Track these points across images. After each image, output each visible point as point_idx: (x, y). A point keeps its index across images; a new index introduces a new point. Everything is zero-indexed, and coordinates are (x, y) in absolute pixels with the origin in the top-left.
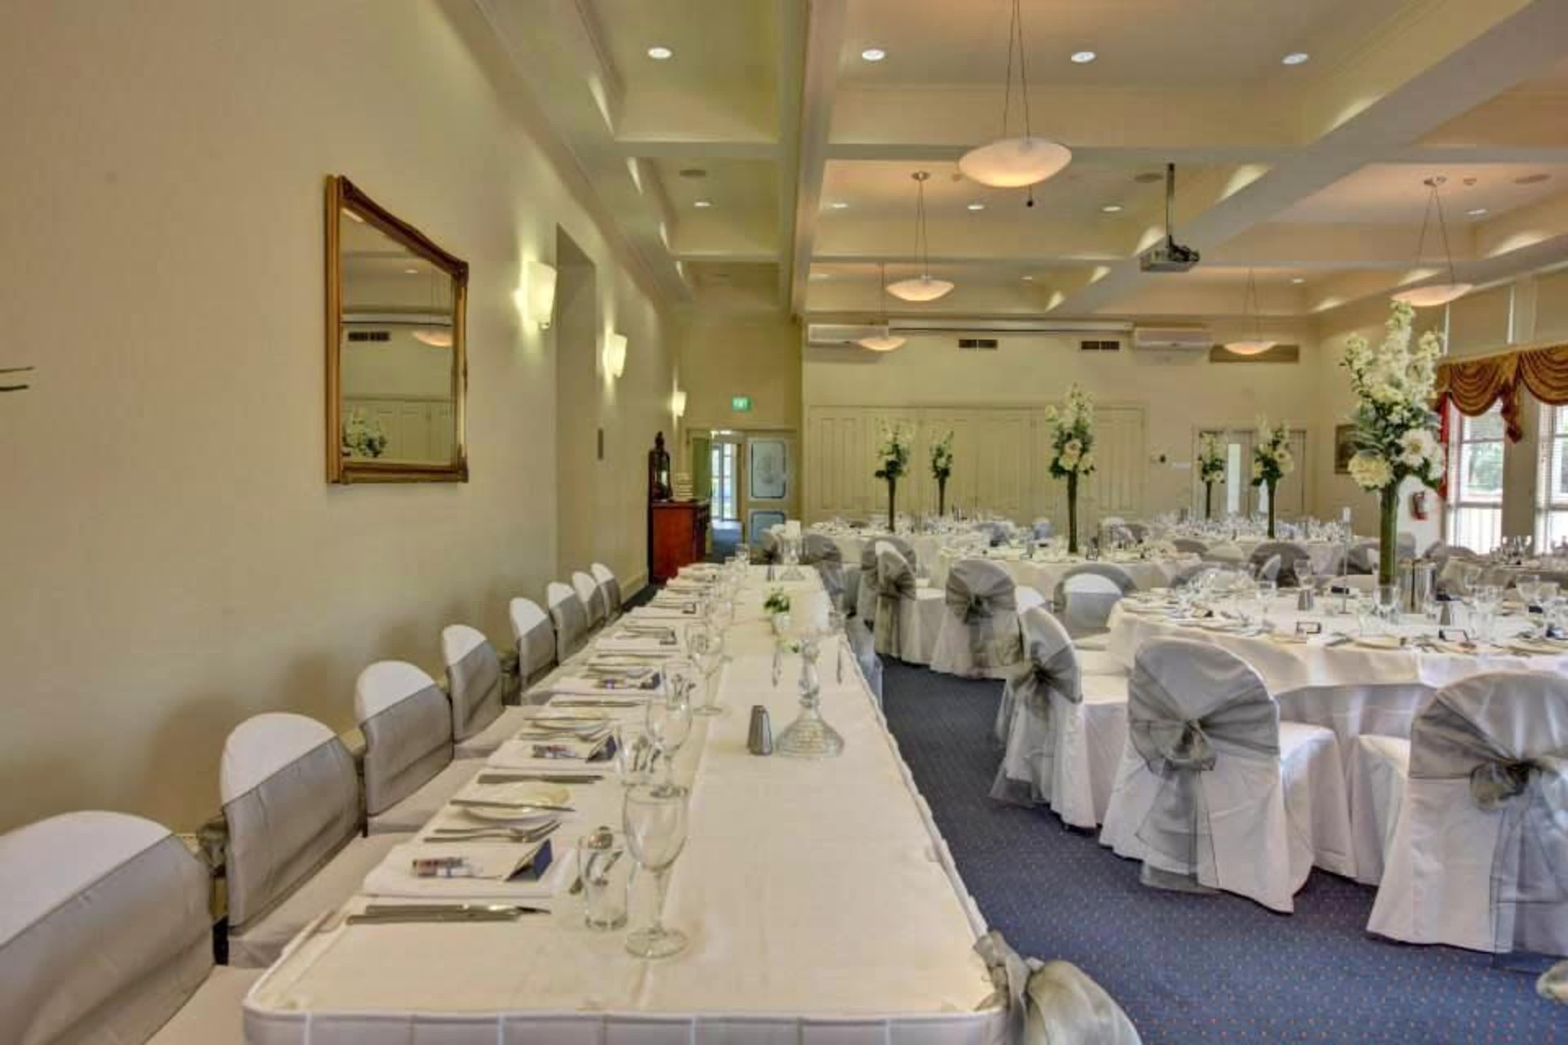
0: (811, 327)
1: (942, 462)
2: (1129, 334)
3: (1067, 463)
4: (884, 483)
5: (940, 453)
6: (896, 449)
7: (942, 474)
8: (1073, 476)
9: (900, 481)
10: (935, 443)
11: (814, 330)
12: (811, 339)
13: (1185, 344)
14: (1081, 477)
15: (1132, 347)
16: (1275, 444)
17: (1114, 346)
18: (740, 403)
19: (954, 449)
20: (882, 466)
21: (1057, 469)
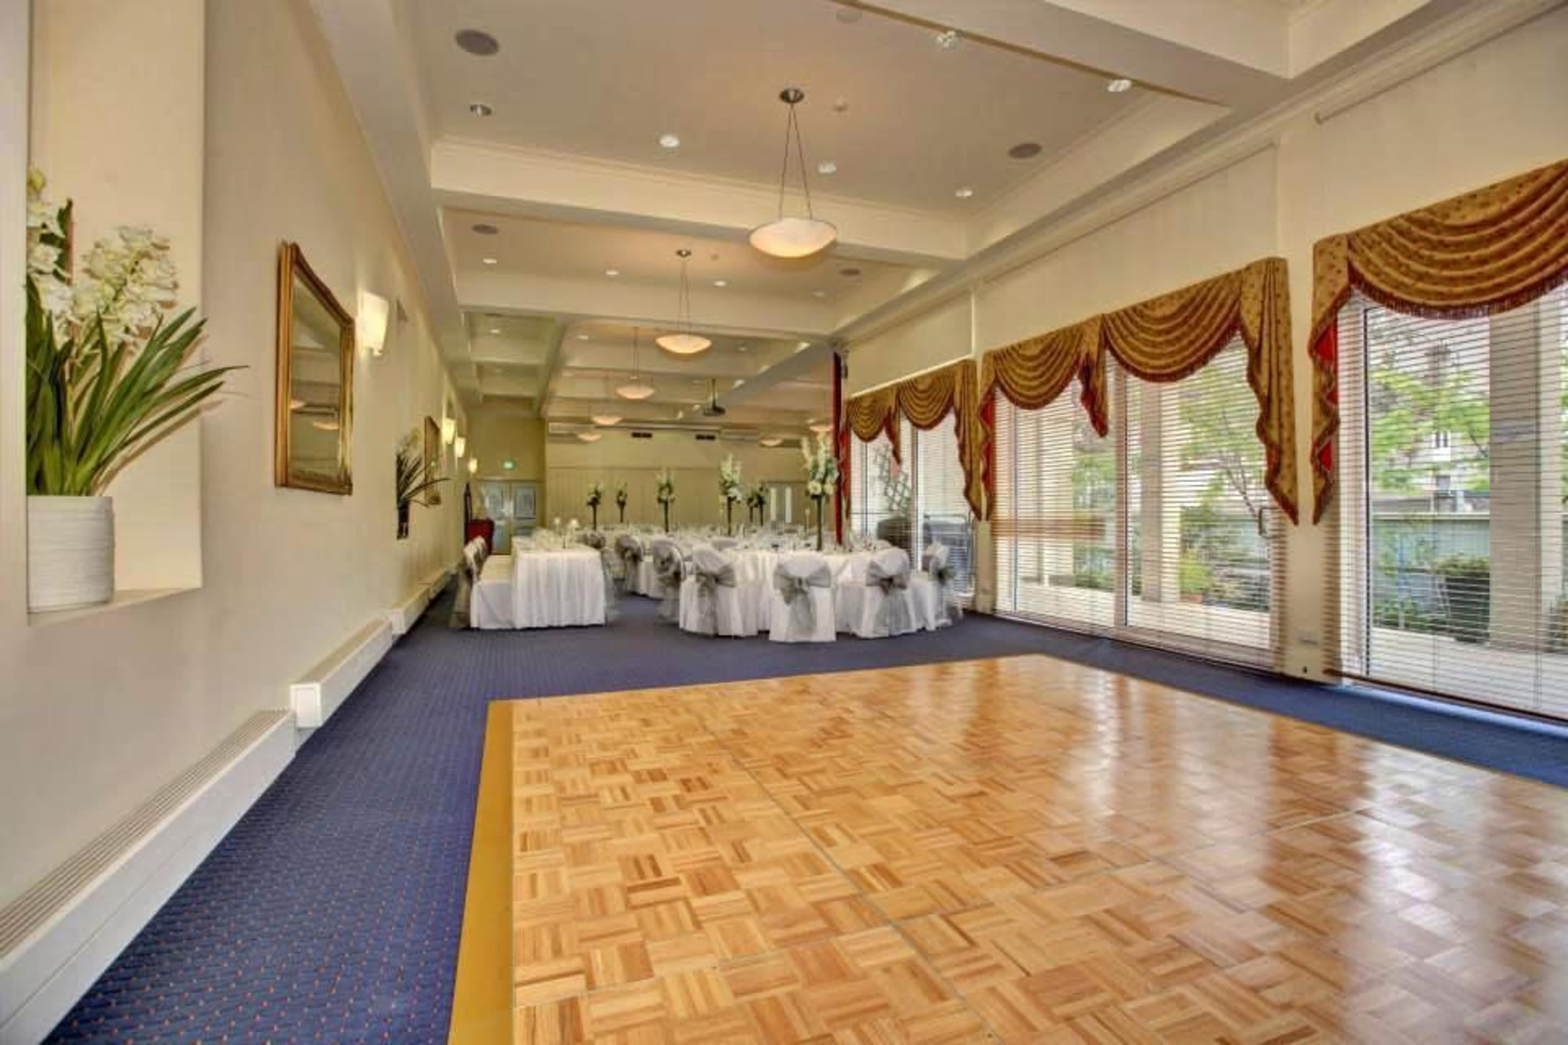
0: (551, 424)
1: (621, 498)
2: (719, 431)
3: (664, 497)
4: (591, 508)
5: (621, 493)
6: (597, 492)
7: (622, 504)
8: (666, 503)
9: (599, 507)
10: (620, 487)
11: (553, 427)
12: (550, 431)
13: (747, 438)
14: (670, 505)
15: (722, 439)
16: (761, 489)
17: (712, 438)
18: (508, 465)
19: (627, 491)
20: (589, 499)
21: (660, 500)
